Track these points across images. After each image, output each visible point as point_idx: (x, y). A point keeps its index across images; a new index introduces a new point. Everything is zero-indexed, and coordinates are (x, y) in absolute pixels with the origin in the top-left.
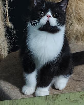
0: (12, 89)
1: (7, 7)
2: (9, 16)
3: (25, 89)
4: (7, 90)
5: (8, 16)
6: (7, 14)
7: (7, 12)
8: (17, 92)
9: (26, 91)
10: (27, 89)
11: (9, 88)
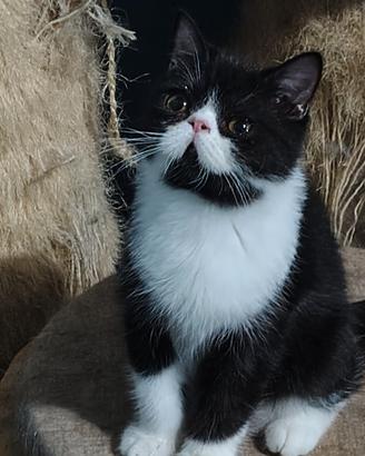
0: (77, 436)
1: (112, 73)
2: (118, 110)
3: (132, 440)
4: (59, 435)
5: (113, 110)
6: (113, 101)
7: (112, 93)
8: (98, 452)
9: (136, 446)
10: (138, 439)
11: (67, 429)
